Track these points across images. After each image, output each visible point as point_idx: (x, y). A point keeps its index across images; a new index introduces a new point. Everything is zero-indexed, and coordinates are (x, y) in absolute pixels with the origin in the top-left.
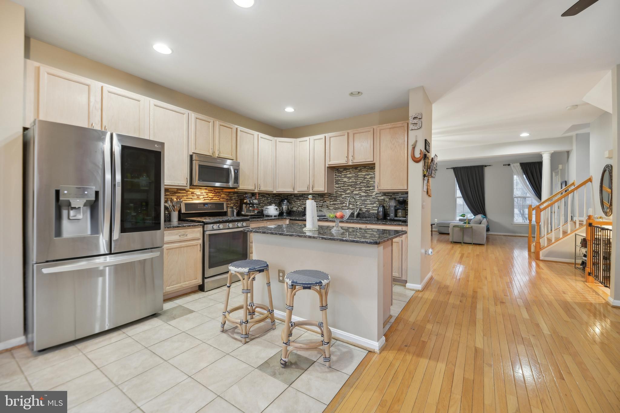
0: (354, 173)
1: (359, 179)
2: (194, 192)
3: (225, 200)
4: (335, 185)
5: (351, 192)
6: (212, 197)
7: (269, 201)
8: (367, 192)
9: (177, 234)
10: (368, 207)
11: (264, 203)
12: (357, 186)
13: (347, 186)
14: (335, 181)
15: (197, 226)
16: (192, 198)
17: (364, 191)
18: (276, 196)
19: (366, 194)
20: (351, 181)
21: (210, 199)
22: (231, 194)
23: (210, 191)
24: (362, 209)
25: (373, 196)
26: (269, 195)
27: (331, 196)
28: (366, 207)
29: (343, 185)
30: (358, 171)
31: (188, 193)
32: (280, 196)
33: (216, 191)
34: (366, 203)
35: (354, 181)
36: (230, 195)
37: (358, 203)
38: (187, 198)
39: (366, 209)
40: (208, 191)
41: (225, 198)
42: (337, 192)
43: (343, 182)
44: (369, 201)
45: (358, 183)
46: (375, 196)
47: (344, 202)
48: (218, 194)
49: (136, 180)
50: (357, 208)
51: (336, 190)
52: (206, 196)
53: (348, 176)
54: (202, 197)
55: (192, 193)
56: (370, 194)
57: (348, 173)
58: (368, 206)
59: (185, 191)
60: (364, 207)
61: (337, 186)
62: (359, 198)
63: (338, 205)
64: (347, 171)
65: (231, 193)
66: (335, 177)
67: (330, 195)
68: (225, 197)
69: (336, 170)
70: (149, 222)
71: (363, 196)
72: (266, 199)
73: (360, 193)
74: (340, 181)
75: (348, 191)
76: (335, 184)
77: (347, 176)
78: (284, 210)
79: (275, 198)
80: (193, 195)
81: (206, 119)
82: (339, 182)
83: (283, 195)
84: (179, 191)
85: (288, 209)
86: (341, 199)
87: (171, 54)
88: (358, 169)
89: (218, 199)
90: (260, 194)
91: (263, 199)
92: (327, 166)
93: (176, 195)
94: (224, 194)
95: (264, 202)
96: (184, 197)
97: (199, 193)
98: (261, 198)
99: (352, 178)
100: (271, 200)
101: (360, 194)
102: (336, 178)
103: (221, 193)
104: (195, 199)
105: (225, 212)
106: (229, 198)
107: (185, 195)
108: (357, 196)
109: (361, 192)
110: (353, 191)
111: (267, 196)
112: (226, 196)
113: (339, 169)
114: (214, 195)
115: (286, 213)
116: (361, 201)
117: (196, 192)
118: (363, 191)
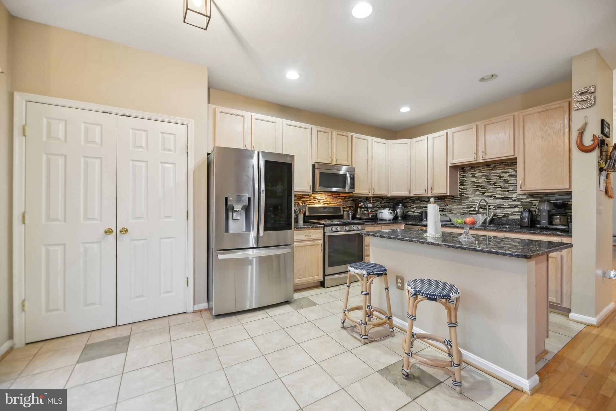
0: (485, 171)
1: (492, 178)
2: (316, 197)
3: (341, 204)
4: (459, 187)
5: (481, 194)
6: (330, 201)
7: (383, 205)
8: (504, 193)
9: (303, 234)
10: (507, 211)
11: (378, 207)
12: (489, 187)
13: (475, 187)
14: (459, 182)
15: (319, 227)
16: (314, 203)
17: (501, 192)
18: (390, 200)
19: (503, 196)
20: (480, 181)
21: (328, 203)
22: (347, 199)
23: (329, 196)
24: (497, 214)
25: (513, 198)
26: (383, 199)
27: (454, 198)
28: (503, 212)
29: (470, 186)
30: (491, 168)
31: (311, 198)
32: (395, 200)
33: (334, 195)
34: (502, 207)
35: (486, 180)
36: (346, 199)
37: (491, 207)
38: (310, 203)
39: (504, 214)
40: (326, 196)
41: (341, 202)
42: (463, 194)
43: (470, 183)
44: (508, 204)
45: (490, 183)
46: (516, 198)
47: (471, 205)
48: (335, 199)
49: (274, 188)
50: (490, 213)
51: (461, 192)
52: (325, 201)
53: (477, 175)
54: (321, 201)
55: (314, 198)
56: (508, 196)
57: (477, 172)
58: (506, 210)
59: (308, 197)
60: (500, 211)
61: (462, 187)
62: (492, 201)
63: (464, 209)
64: (475, 169)
65: (347, 198)
66: (459, 177)
67: (453, 197)
68: (341, 201)
69: (461, 169)
70: (283, 223)
71: (499, 199)
72: (380, 202)
73: (494, 194)
74: (466, 181)
75: (478, 193)
76: (459, 185)
77: (475, 175)
78: (399, 214)
79: (389, 202)
80: (315, 200)
81: (325, 131)
82: (465, 183)
83: (398, 199)
84: (304, 197)
85: (403, 213)
86: (467, 202)
87: (299, 78)
88: (490, 166)
89: (335, 203)
90: (374, 198)
91: (377, 203)
92: (449, 165)
93: (302, 200)
94: (341, 198)
95: (377, 205)
96: (308, 202)
97: (319, 198)
98: (375, 202)
99: (482, 178)
100: (385, 203)
101: (494, 196)
102: (460, 179)
103: (338, 197)
104: (316, 203)
105: (341, 215)
106: (345, 202)
107: (308, 200)
108: (490, 199)
109: (496, 193)
110: (484, 193)
111: (381, 200)
112: (342, 200)
113: (465, 168)
114: (332, 199)
115: (401, 217)
116: (496, 204)
117: (317, 197)
118: (498, 192)
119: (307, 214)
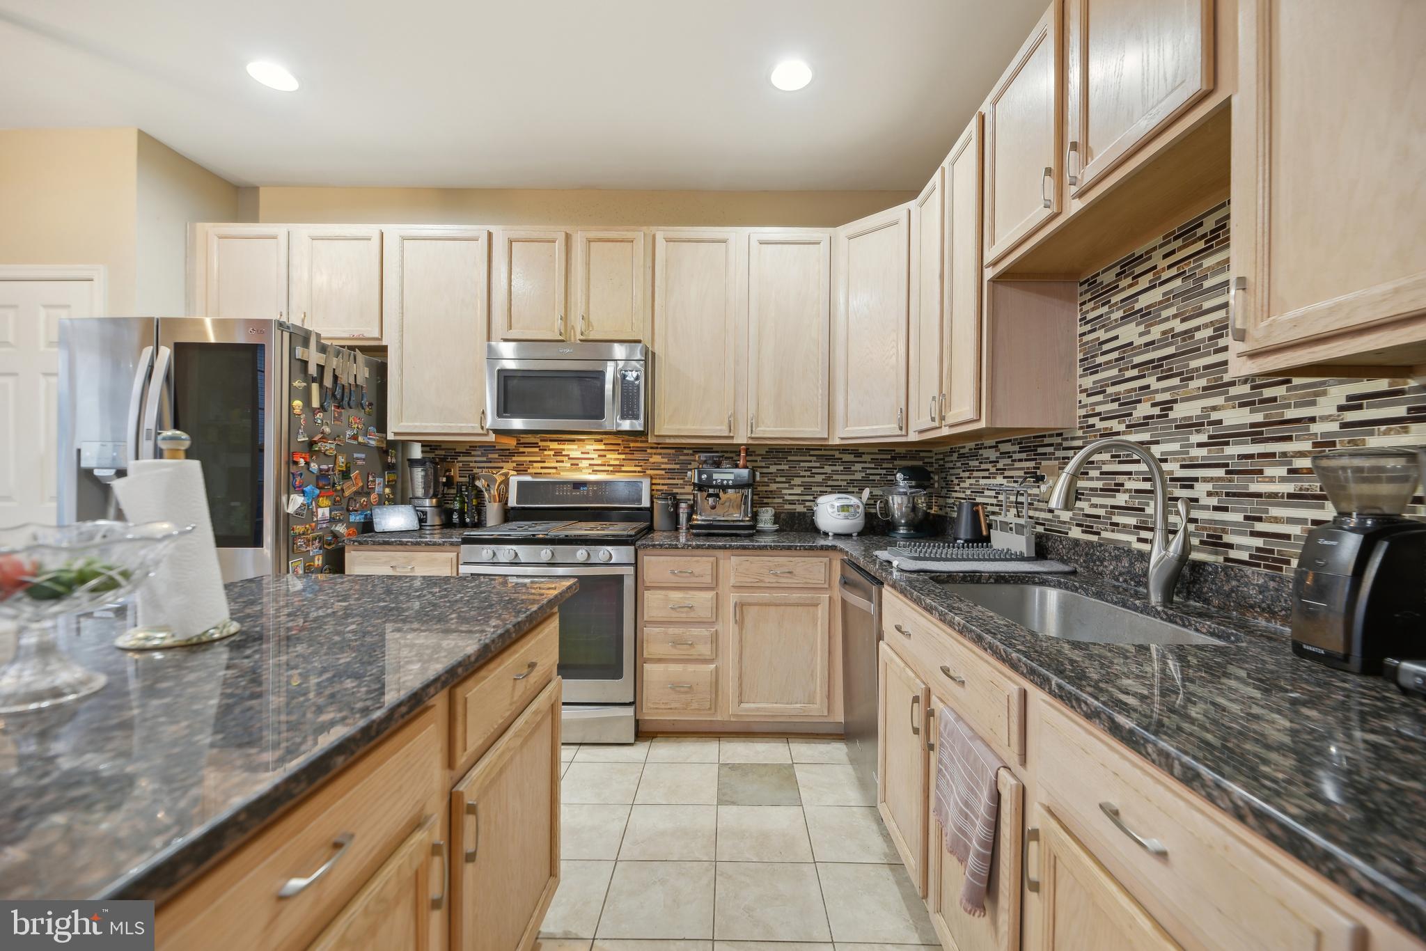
0: (1174, 271)
1: (1207, 305)
2: (564, 450)
3: (663, 472)
4: (1079, 381)
5: (1156, 411)
6: (617, 463)
7: (859, 476)
8: (1268, 393)
9: (385, 563)
10: (1276, 520)
11: (830, 483)
12: (1194, 364)
13: (1135, 372)
14: (1080, 356)
16: (556, 468)
17: (1246, 389)
18: (894, 458)
19: (1259, 417)
20: (1156, 333)
21: (611, 468)
22: (687, 454)
23: (613, 448)
24: (1228, 538)
25: (1316, 428)
26: (859, 455)
27: (1065, 444)
28: (1259, 527)
29: (1115, 372)
30: (1201, 245)
31: (546, 453)
32: (922, 459)
33: (632, 445)
34: (1254, 488)
35: (1180, 327)
36: (681, 457)
37: (1200, 490)
38: (542, 468)
39: (1259, 542)
40: (603, 447)
41: (663, 466)
42: (1091, 421)
43: (1115, 355)
44: (1282, 471)
45: (1198, 335)
46: (1334, 427)
47: (1120, 479)
48: (637, 455)
50: (1191, 527)
51: (1083, 412)
52: (599, 462)
53: (1143, 301)
54: (585, 464)
55: (558, 453)
56: (1290, 414)
57: (1144, 282)
58: (1275, 512)
59: (537, 450)
60: (1239, 517)
61: (1088, 382)
62: (1203, 452)
63: (1095, 500)
64: (1138, 270)
65: (685, 451)
66: (1080, 330)
67: (1059, 440)
68: (663, 463)
69: (1086, 287)
71: (1238, 435)
72: (842, 468)
73: (1214, 408)
74: (1106, 347)
75: (1143, 410)
76: (1079, 371)
77: (1137, 307)
79: (891, 466)
80: (559, 458)
81: (542, 235)
82: (1100, 360)
83: (936, 454)
84: (522, 450)
86: (1104, 463)
88: (1200, 232)
89: (639, 469)
90: (812, 452)
91: (828, 469)
92: (989, 274)
93: (514, 459)
94: (660, 454)
95: (829, 478)
96: (535, 465)
97: (574, 454)
98: (818, 465)
99: (1165, 314)
100: (868, 471)
101: (1215, 416)
102: (1085, 339)
103: (649, 451)
104: (565, 470)
105: (646, 509)
106: (678, 466)
107: (539, 459)
108: (1196, 438)
109: (1219, 401)
110: (1167, 406)
111: (850, 458)
112: (666, 460)
113: (1099, 279)
114: (623, 456)
116: (1220, 472)
117: (568, 450)
118: (1233, 391)
119: (512, 502)
